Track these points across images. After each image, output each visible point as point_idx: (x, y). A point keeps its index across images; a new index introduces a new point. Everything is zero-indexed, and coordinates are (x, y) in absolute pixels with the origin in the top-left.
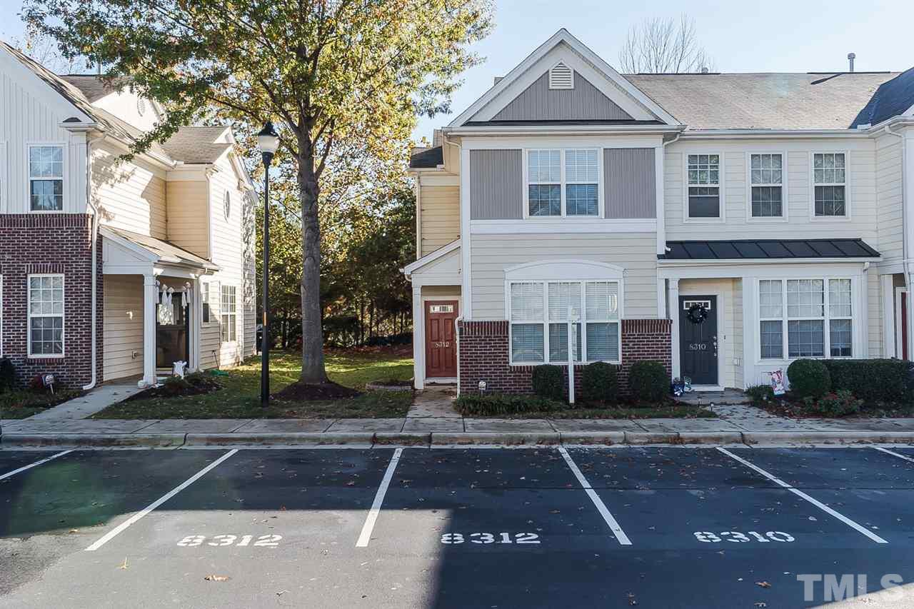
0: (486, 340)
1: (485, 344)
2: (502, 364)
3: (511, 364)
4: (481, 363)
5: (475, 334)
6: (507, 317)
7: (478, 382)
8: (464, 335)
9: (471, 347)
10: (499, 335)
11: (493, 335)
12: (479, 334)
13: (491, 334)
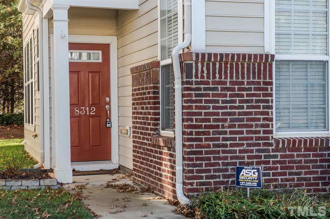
0: (233, 90)
1: (231, 96)
2: (262, 135)
3: (278, 134)
4: (225, 133)
5: (214, 77)
6: (270, 47)
7: (239, 171)
8: (194, 79)
9: (206, 101)
10: (256, 80)
11: (245, 80)
12: (220, 77)
13: (243, 78)
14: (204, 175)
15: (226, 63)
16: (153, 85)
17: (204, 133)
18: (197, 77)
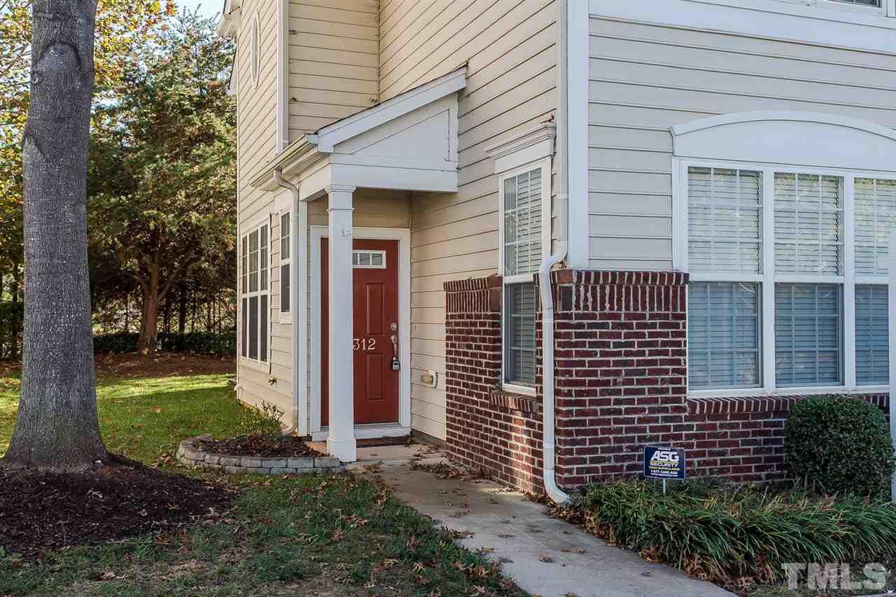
0: (629, 326)
1: (627, 336)
2: (670, 395)
3: (693, 394)
5: (603, 308)
6: (681, 263)
8: (574, 311)
9: (592, 345)
10: (663, 312)
11: (647, 312)
12: (612, 308)
13: (644, 308)
14: (587, 456)
15: (620, 287)
16: (491, 313)
17: (588, 393)
18: (578, 307)
